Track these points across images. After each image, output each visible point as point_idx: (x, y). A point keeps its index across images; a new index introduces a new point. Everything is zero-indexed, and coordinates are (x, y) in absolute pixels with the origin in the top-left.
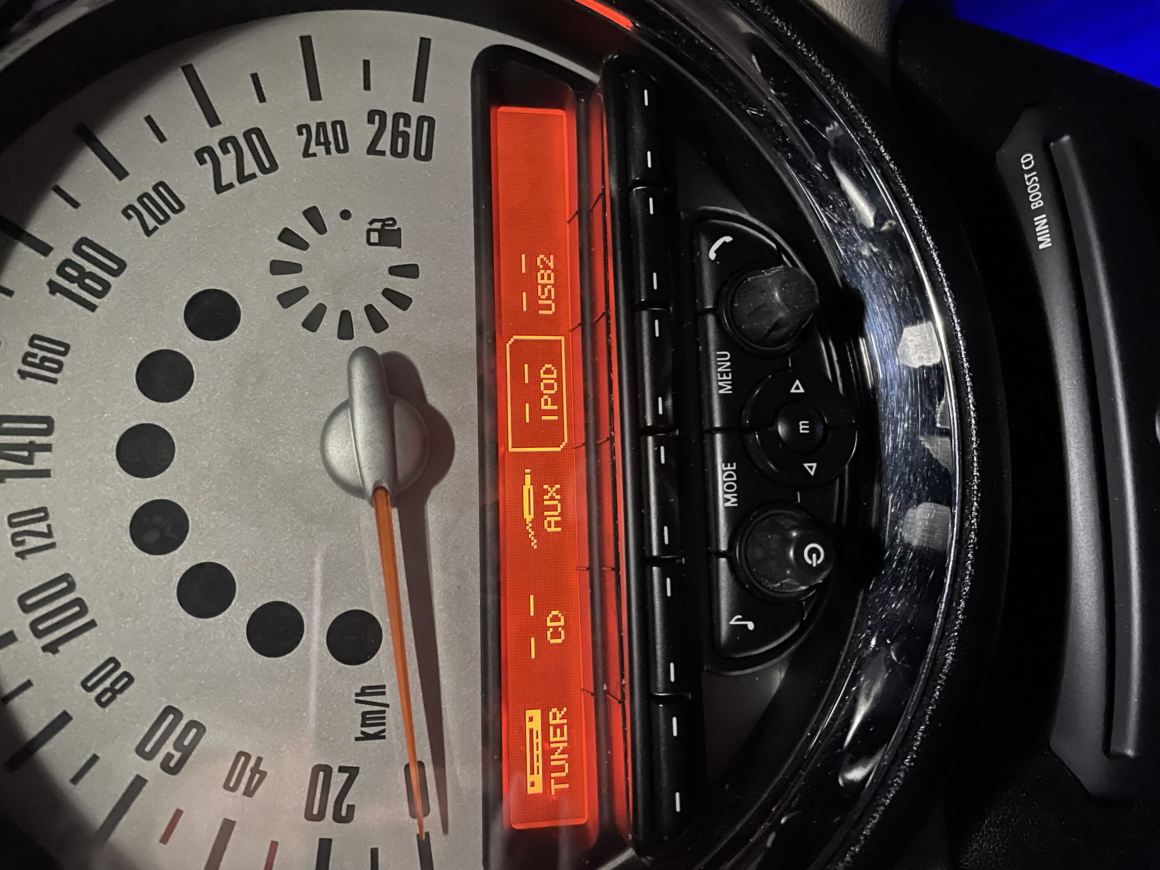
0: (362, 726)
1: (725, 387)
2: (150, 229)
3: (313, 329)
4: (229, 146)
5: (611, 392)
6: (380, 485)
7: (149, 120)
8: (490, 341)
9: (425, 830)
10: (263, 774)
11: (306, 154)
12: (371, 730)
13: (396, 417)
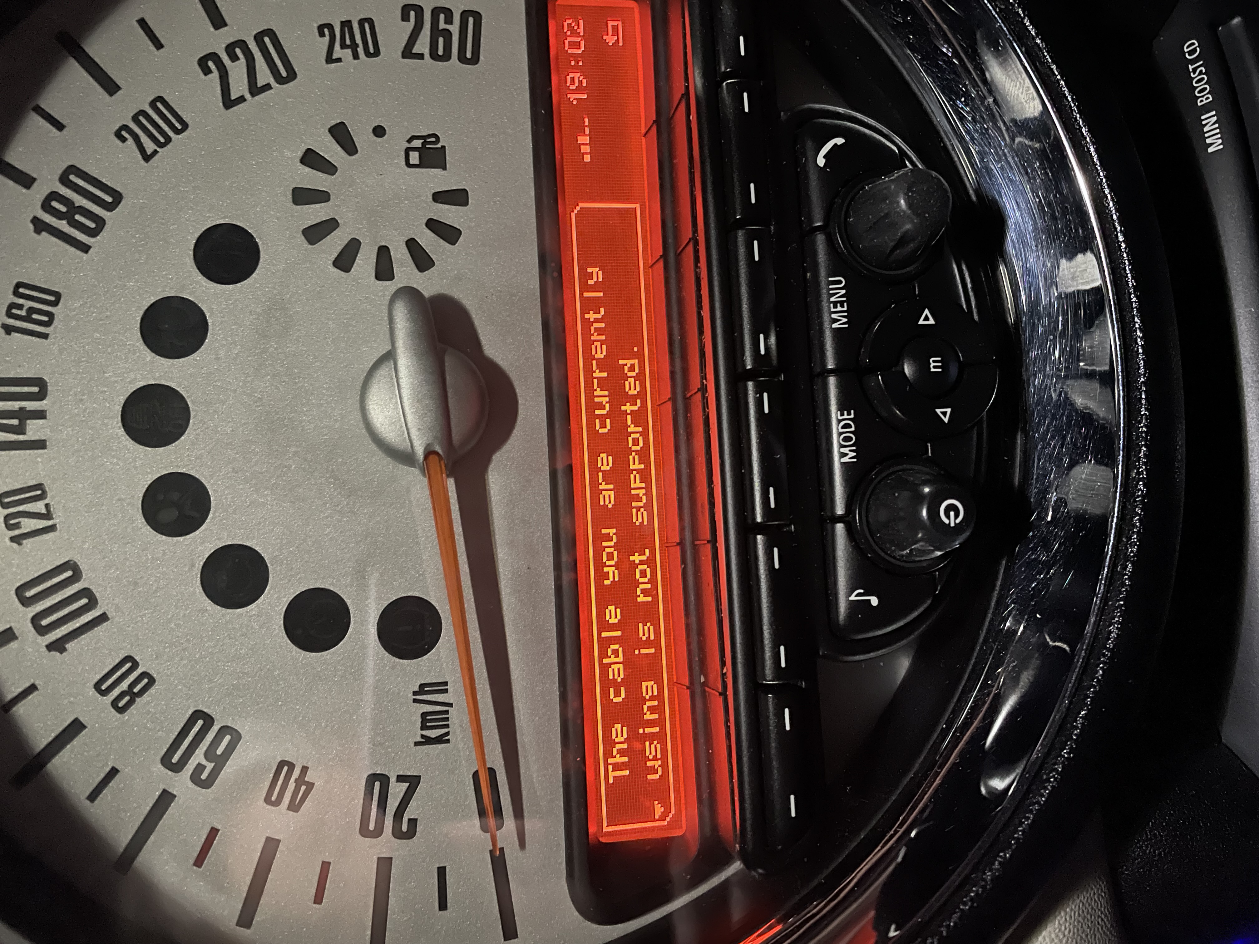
0: (422, 729)
1: (841, 320)
2: (149, 154)
3: (347, 269)
4: (238, 51)
5: (701, 332)
6: (432, 449)
7: (142, 23)
8: (556, 274)
9: (499, 845)
10: (310, 786)
11: (330, 59)
12: (433, 733)
13: (447, 369)
